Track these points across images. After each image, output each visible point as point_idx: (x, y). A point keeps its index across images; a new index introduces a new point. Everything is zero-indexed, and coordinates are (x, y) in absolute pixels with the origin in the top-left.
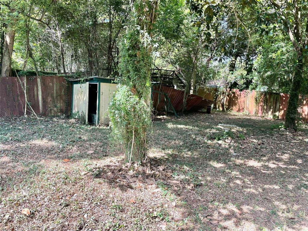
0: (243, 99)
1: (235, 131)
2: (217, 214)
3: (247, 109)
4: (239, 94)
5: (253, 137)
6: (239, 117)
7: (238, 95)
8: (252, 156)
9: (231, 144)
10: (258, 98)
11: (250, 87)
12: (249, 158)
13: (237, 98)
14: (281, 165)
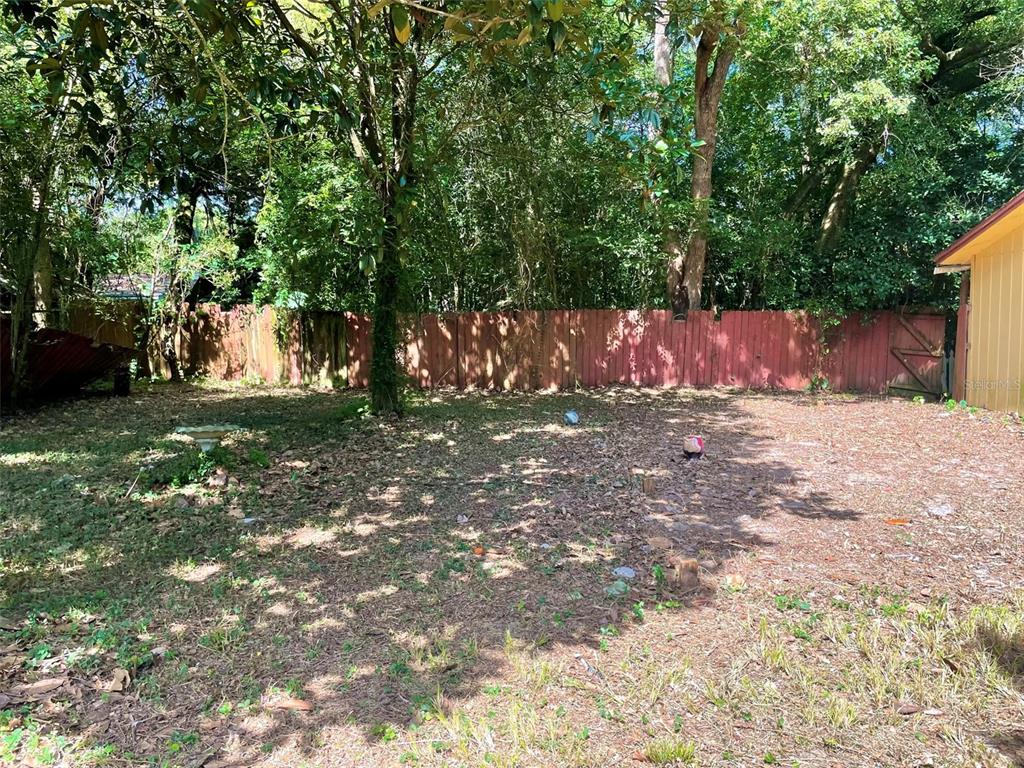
0: (238, 336)
1: (230, 442)
2: (237, 743)
3: (256, 365)
4: (223, 321)
5: (290, 452)
6: (232, 396)
7: (219, 323)
8: (304, 515)
9: (228, 488)
10: (284, 330)
11: (256, 294)
12: (294, 522)
13: (218, 333)
14: (387, 520)
